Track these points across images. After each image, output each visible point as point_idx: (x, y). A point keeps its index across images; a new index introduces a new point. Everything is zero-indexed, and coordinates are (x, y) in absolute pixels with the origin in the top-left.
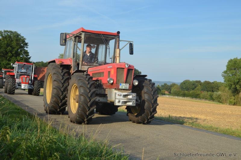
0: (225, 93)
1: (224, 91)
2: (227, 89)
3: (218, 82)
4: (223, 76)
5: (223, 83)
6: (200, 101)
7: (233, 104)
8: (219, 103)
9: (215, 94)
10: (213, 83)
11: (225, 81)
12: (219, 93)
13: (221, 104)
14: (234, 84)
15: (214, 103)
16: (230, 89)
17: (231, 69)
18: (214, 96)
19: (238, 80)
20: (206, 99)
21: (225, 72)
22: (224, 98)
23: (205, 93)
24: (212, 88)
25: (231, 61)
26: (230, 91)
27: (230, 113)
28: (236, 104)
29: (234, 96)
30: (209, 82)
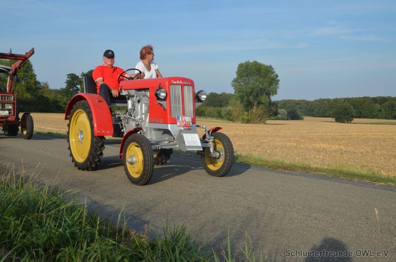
0: (237, 109)
1: (235, 105)
2: (238, 102)
3: (227, 93)
4: (233, 85)
5: (233, 95)
6: (205, 120)
7: (246, 121)
8: (228, 121)
9: (224, 110)
10: (221, 95)
11: (235, 92)
12: (229, 108)
13: (232, 122)
14: (247, 95)
15: (222, 121)
16: (242, 102)
17: (243, 76)
18: (223, 113)
19: (250, 90)
20: (213, 117)
21: (235, 81)
22: (235, 114)
23: (211, 109)
24: (220, 102)
25: (241, 66)
26: (242, 106)
27: (242, 133)
28: (250, 121)
29: (247, 111)
30: (216, 94)
